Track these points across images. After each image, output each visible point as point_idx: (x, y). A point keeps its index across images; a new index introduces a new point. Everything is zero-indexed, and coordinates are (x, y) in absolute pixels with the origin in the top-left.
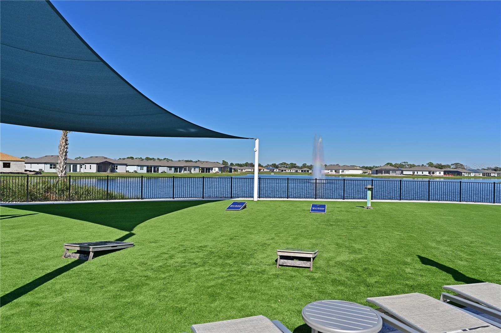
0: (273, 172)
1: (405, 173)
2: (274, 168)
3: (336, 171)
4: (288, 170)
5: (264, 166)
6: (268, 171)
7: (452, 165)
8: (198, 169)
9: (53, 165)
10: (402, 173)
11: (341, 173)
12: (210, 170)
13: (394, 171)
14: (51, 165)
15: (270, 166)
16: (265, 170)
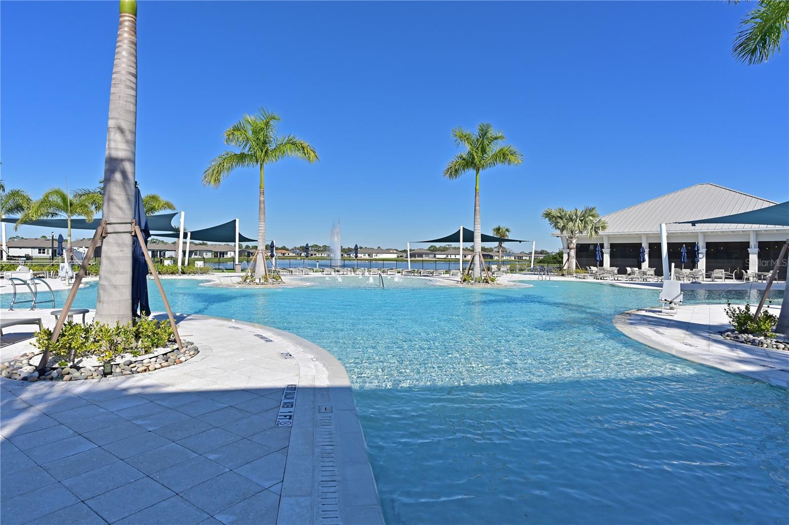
0: (300, 256)
1: (437, 256)
2: (301, 252)
3: (369, 255)
4: (319, 254)
5: (290, 249)
6: (294, 255)
7: (495, 247)
8: (211, 253)
9: (42, 250)
10: (435, 256)
11: (374, 257)
12: (225, 255)
13: (427, 254)
14: (40, 250)
15: (298, 249)
16: (291, 254)
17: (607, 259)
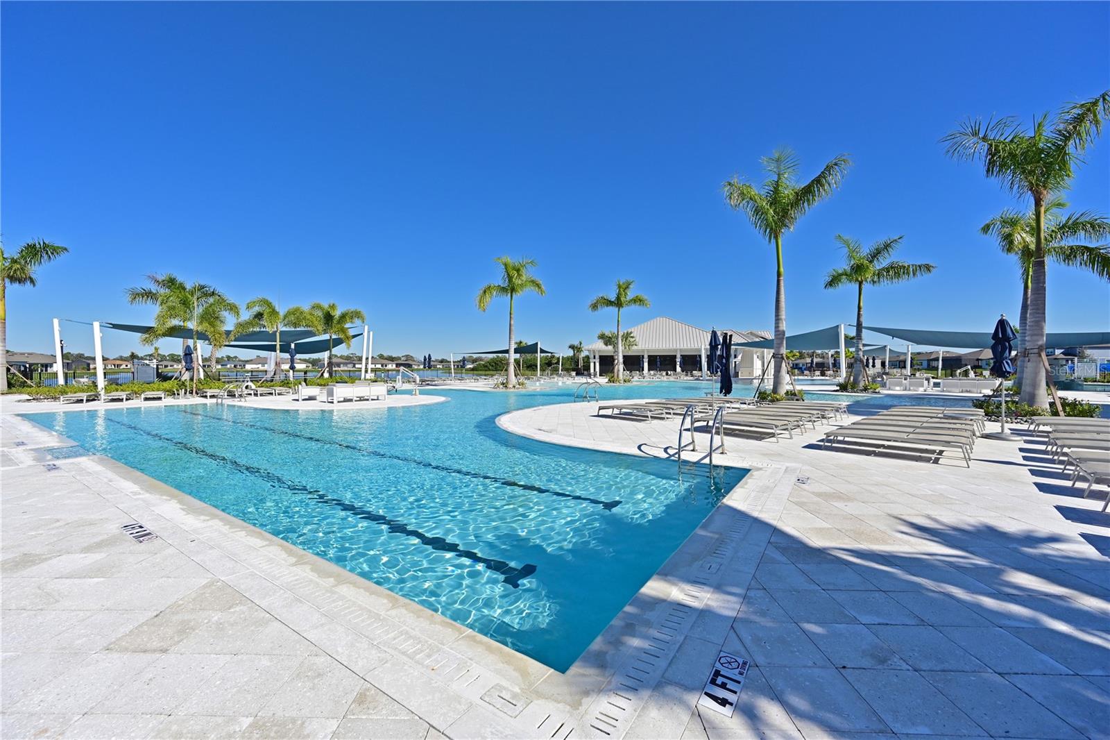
17: (646, 365)
